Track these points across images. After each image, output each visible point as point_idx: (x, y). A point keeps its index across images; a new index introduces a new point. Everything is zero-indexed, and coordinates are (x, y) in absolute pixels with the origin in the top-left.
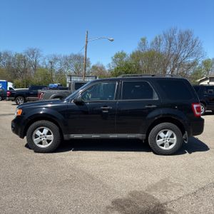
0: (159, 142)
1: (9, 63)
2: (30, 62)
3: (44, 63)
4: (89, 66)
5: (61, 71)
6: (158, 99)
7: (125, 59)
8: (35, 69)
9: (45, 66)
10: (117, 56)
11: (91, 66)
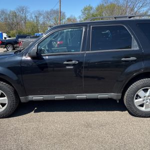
0: (137, 102)
1: (6, 19)
2: (21, 17)
3: (32, 17)
4: (65, 19)
5: (44, 23)
6: (138, 48)
7: (91, 12)
8: (25, 23)
9: (32, 20)
10: (85, 9)
11: (67, 18)
